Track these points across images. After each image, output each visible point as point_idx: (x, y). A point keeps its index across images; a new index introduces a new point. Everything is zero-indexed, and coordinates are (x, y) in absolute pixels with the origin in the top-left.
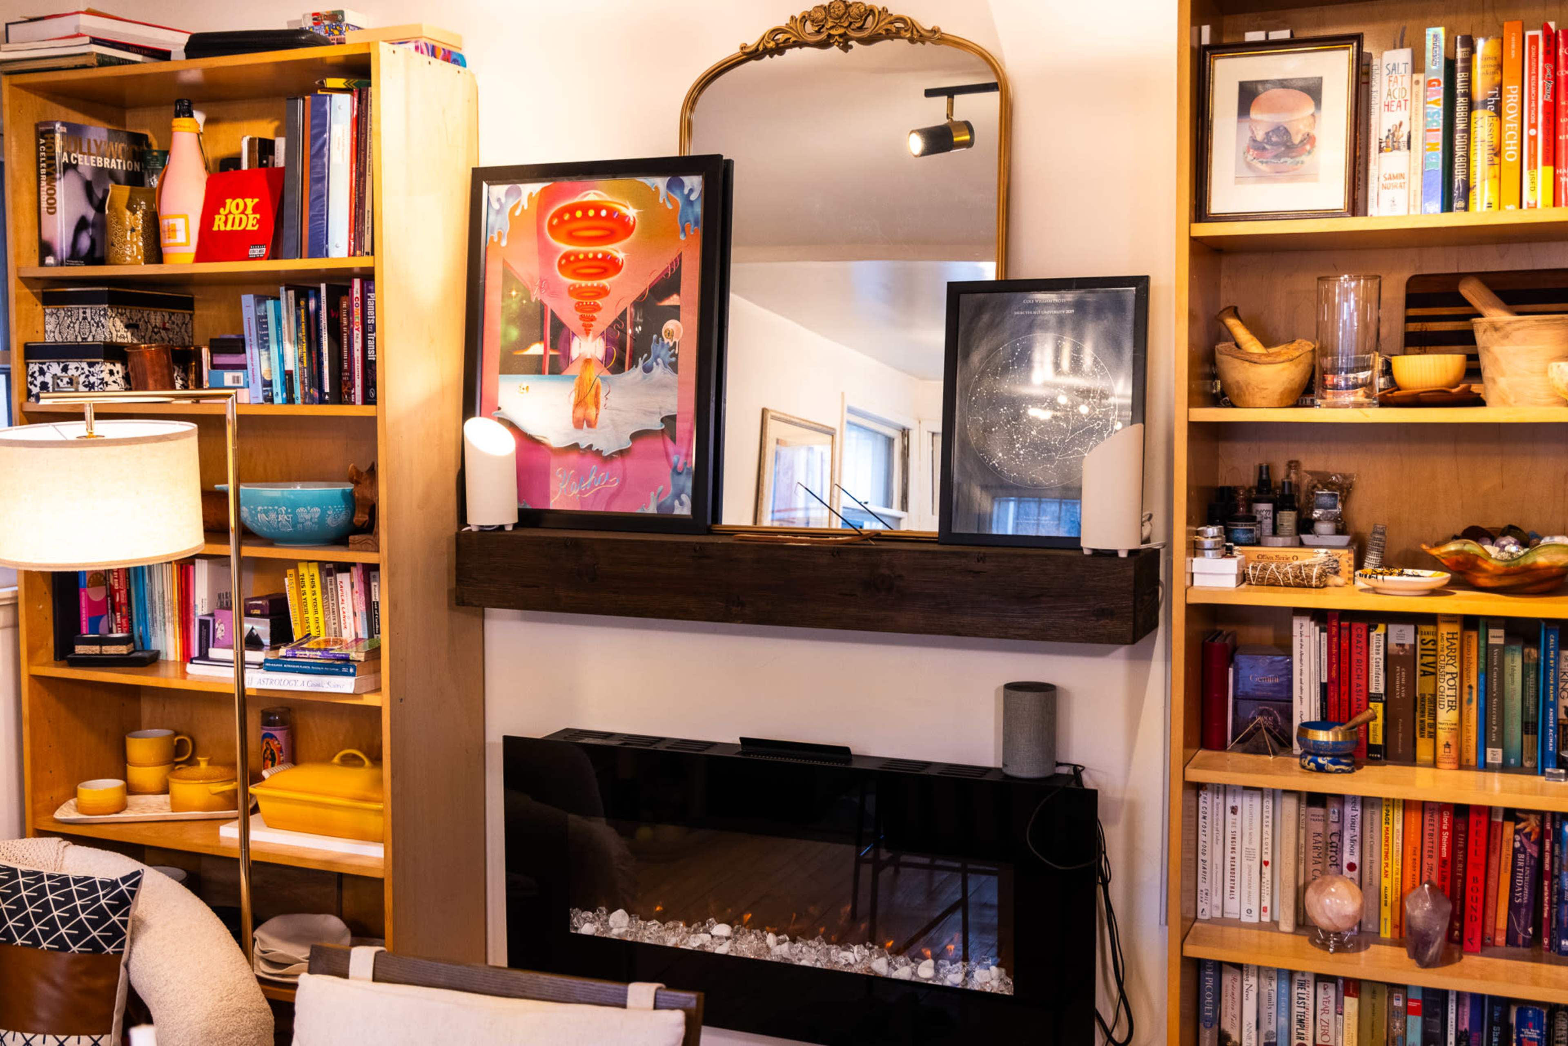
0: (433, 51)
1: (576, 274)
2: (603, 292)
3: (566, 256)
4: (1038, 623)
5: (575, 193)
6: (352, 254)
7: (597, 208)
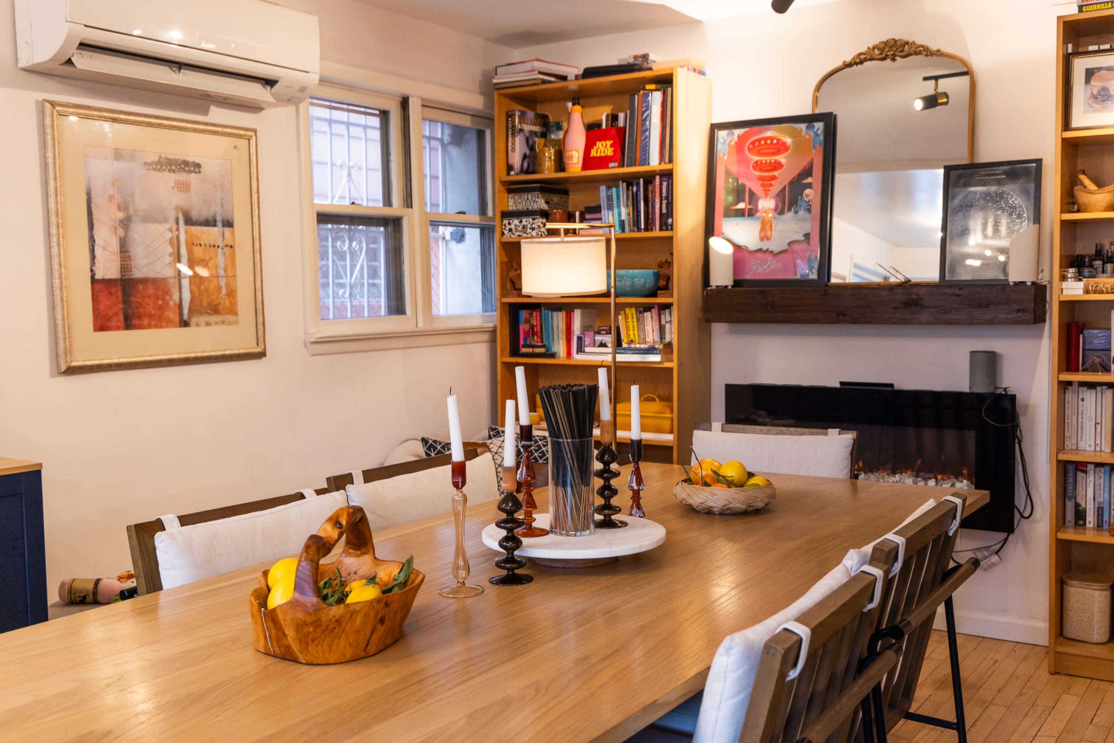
0: (694, 70)
1: (761, 170)
2: (774, 178)
3: (756, 162)
4: (988, 317)
5: (761, 132)
6: (660, 164)
7: (772, 139)
